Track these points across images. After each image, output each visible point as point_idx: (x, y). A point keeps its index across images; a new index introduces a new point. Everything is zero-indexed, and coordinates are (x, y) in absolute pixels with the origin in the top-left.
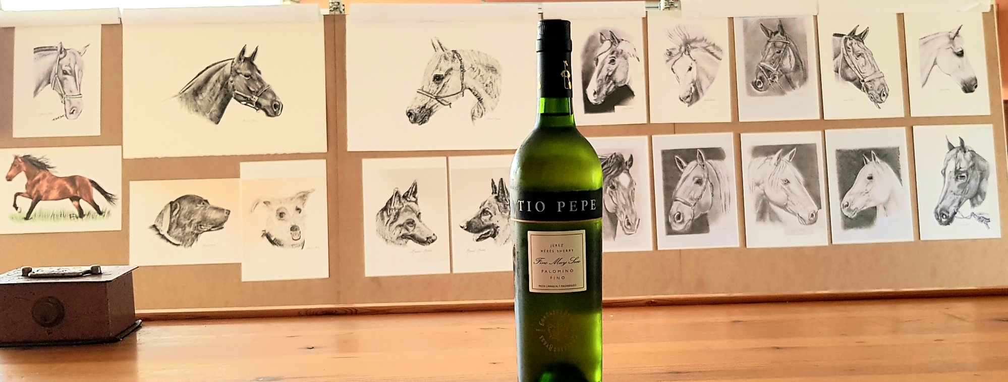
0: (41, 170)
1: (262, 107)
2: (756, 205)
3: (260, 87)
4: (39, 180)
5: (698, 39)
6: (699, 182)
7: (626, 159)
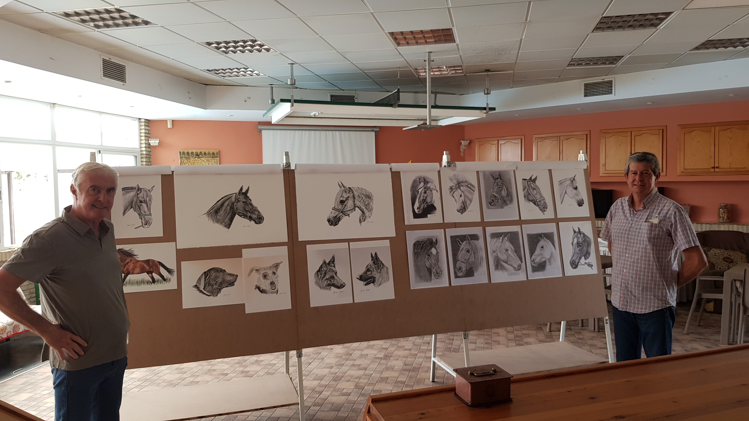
0: (129, 257)
1: (253, 219)
2: (494, 262)
3: (251, 208)
4: (128, 263)
5: (464, 181)
6: (468, 251)
7: (434, 241)
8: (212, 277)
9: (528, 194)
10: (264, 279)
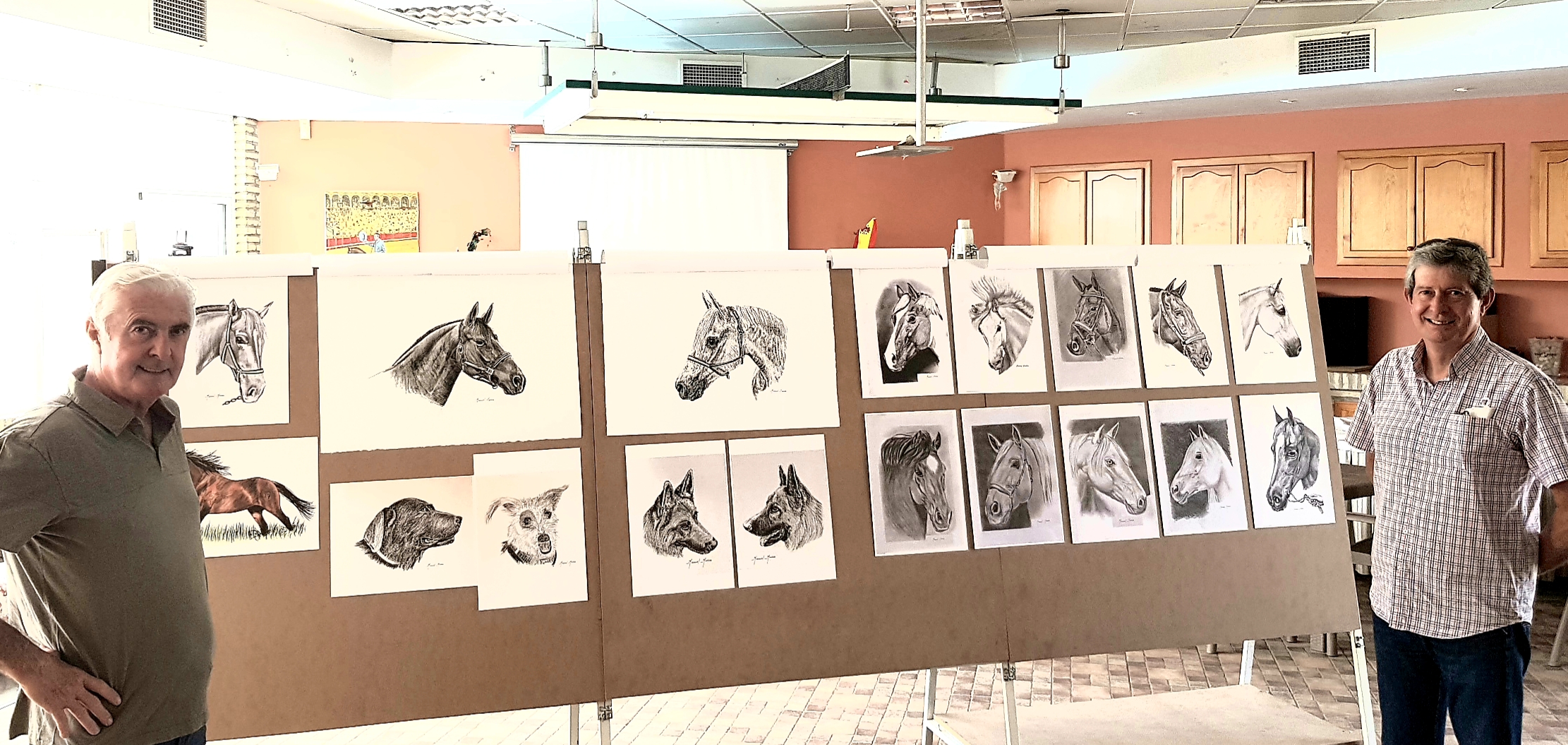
1: (500, 382)
2: (1080, 494)
5: (1006, 293)
6: (1016, 465)
8: (401, 522)
9: (1164, 324)
10: (525, 527)
